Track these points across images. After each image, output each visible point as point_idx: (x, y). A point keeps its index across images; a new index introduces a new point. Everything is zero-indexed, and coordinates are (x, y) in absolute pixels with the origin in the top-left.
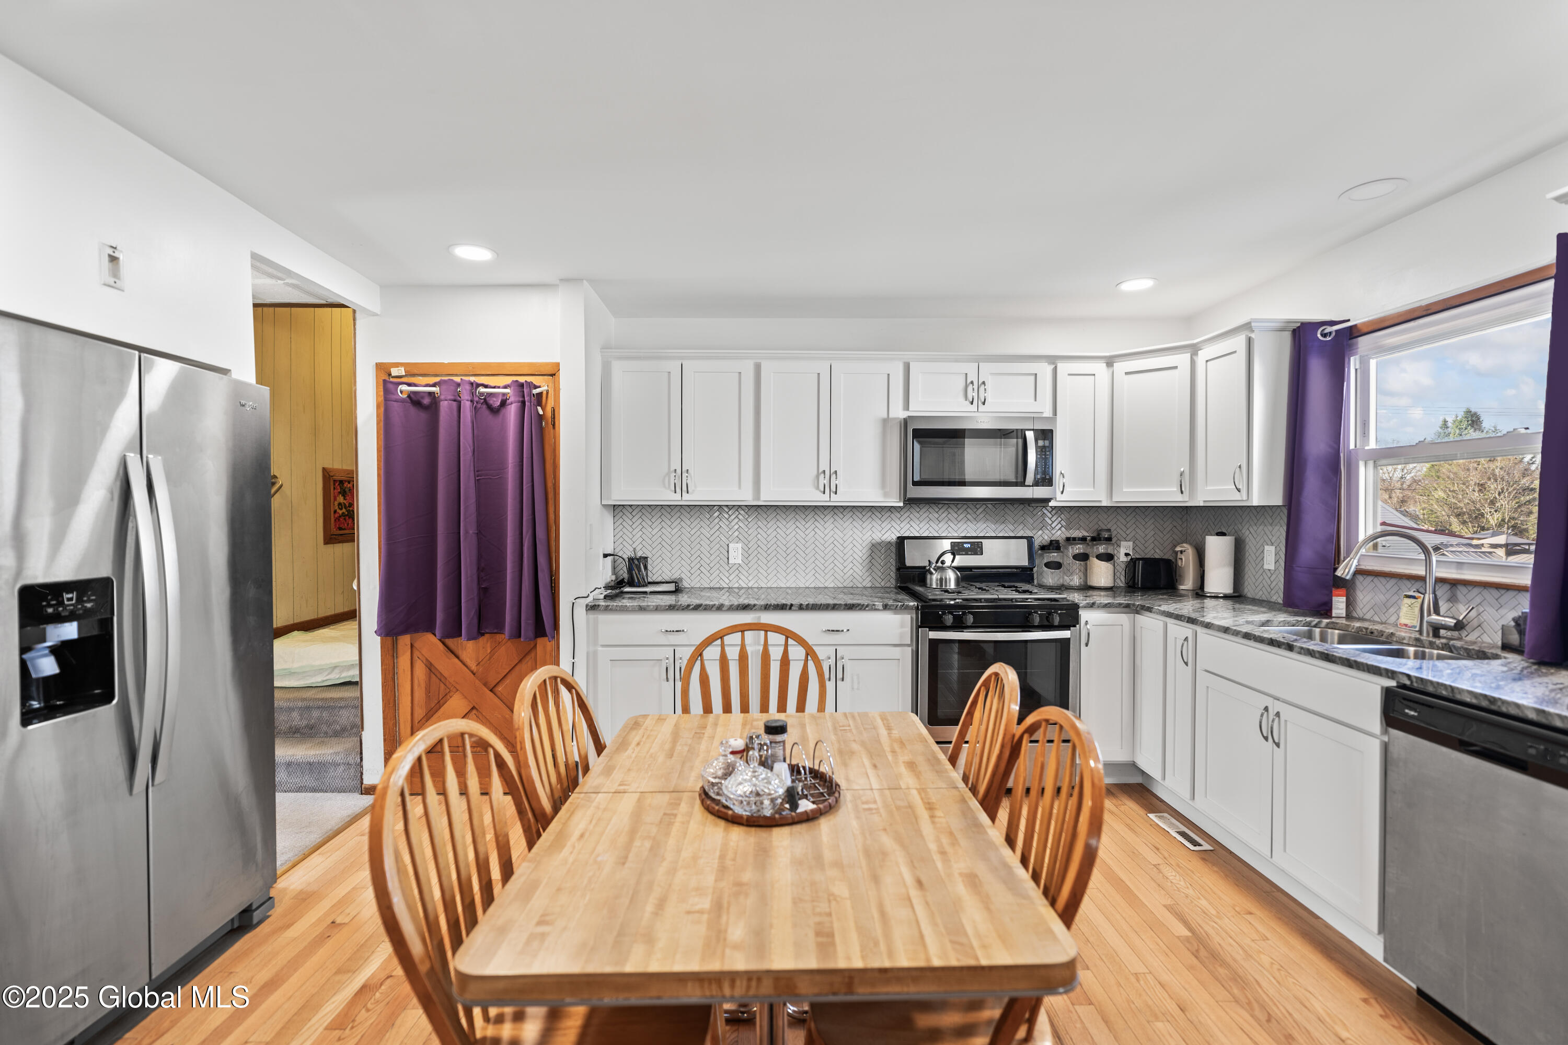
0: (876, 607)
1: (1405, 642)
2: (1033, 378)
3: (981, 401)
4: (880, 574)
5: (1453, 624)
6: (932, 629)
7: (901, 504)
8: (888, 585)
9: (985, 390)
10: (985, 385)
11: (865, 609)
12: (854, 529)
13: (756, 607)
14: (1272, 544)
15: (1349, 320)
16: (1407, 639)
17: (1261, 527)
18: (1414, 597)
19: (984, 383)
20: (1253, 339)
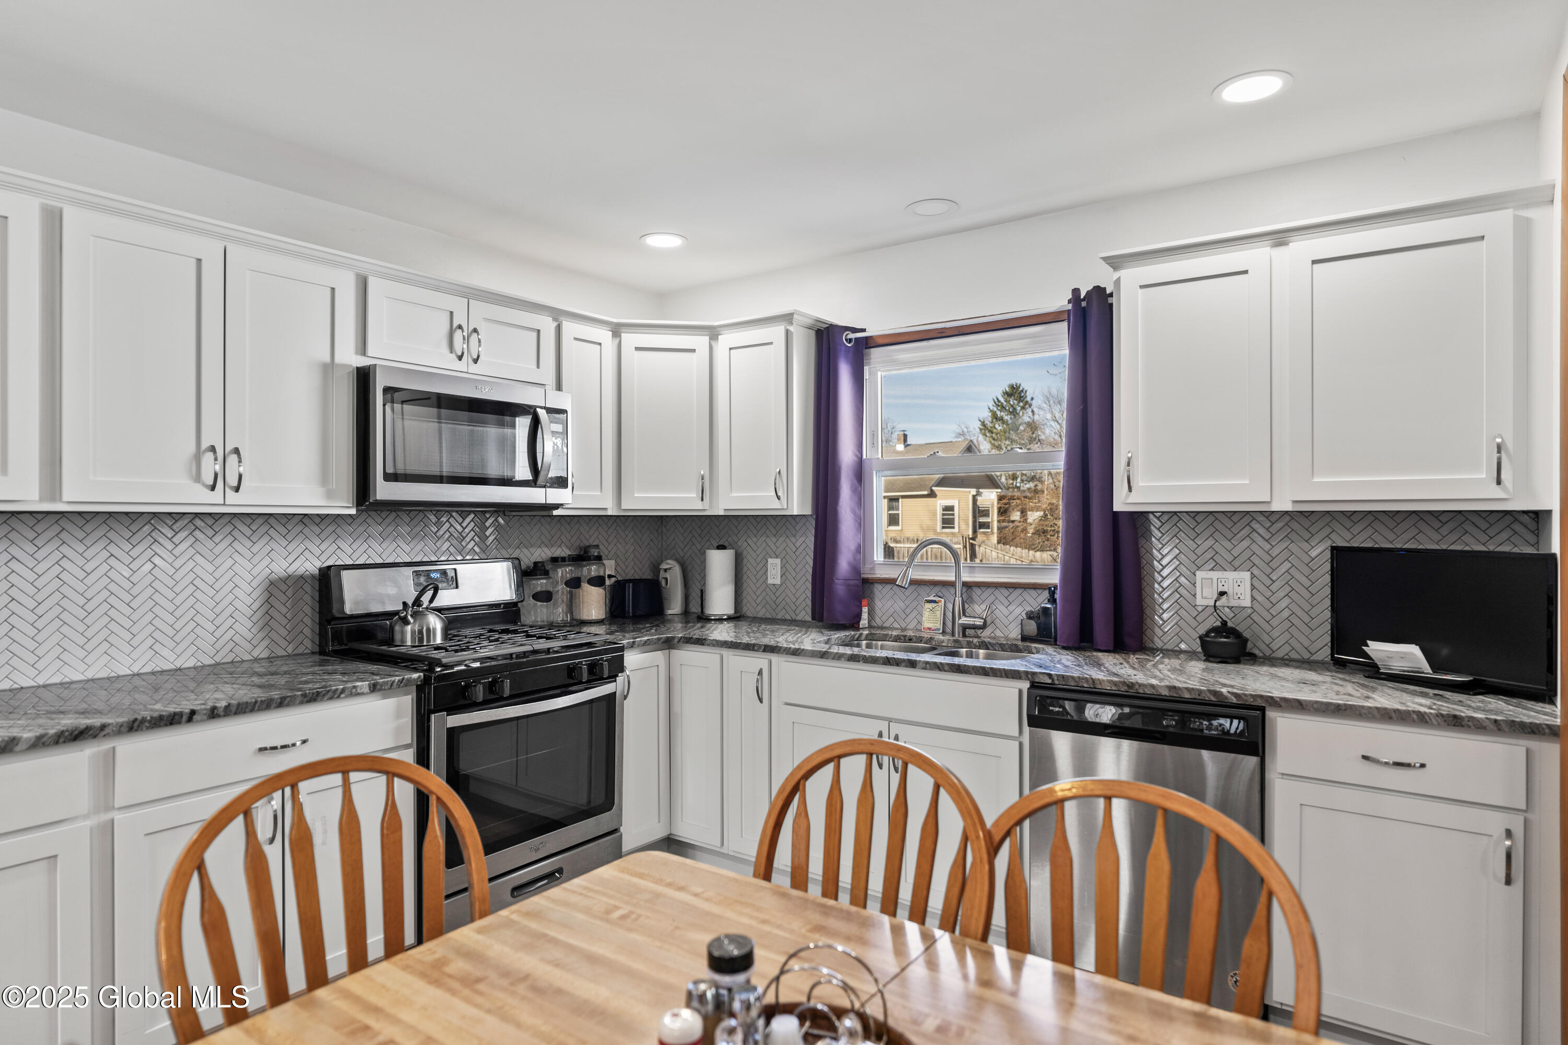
0: (359, 691)
1: (944, 644)
2: (535, 334)
3: (471, 357)
4: (284, 632)
5: (982, 624)
6: (452, 711)
7: (353, 511)
8: (301, 650)
9: (480, 341)
10: (478, 335)
11: (339, 697)
12: (236, 556)
13: (107, 731)
14: (777, 557)
15: (864, 330)
16: (946, 641)
17: (763, 538)
18: (935, 602)
19: (475, 330)
20: (792, 332)
